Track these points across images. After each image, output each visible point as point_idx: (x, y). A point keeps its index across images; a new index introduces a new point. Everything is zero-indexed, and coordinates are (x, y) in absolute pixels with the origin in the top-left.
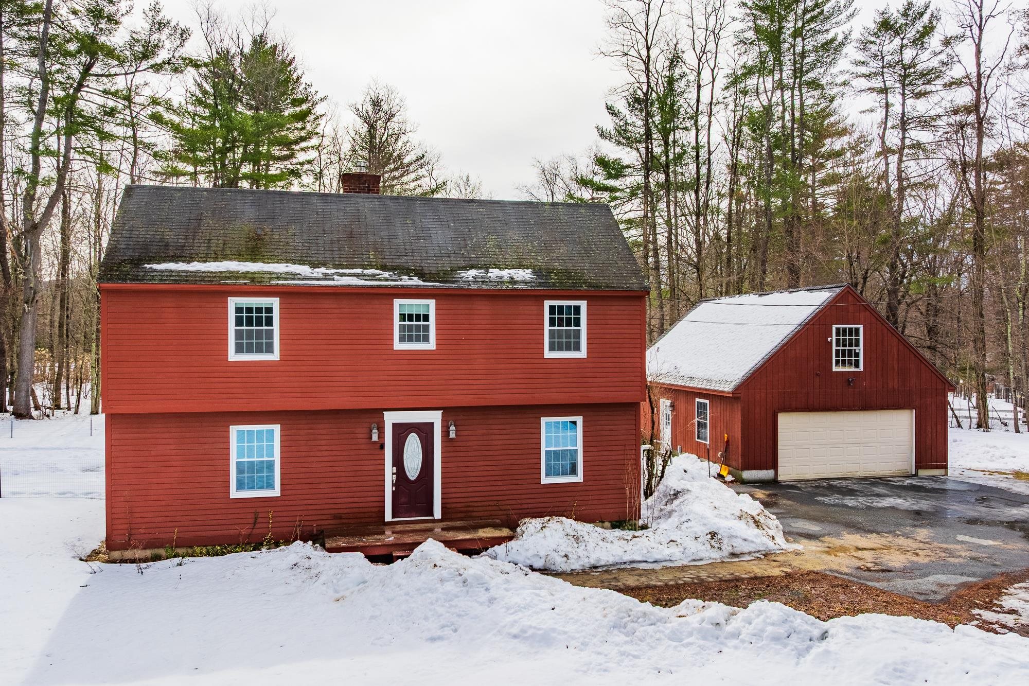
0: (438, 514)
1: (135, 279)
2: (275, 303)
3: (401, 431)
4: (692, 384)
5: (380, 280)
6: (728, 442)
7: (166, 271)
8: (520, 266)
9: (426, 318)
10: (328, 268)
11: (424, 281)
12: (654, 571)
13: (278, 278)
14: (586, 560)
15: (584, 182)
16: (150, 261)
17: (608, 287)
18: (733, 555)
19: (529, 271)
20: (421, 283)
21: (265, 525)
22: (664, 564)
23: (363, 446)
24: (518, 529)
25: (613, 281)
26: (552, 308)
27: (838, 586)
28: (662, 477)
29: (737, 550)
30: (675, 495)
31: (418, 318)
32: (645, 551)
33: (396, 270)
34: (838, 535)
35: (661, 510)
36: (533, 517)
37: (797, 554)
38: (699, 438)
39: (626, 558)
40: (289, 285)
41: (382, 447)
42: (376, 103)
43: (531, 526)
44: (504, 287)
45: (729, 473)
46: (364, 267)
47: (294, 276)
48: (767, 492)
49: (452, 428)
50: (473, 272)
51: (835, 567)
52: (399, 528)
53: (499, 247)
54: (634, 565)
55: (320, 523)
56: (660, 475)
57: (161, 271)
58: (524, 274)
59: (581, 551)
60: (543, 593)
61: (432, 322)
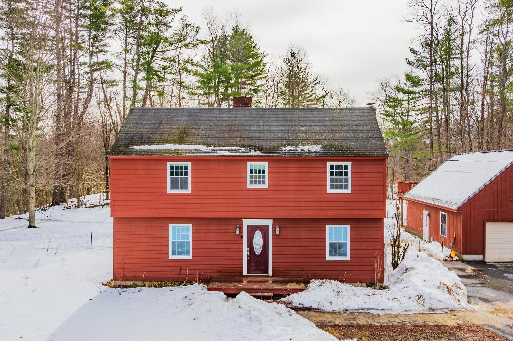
0: (270, 273)
1: (125, 154)
2: (189, 164)
3: (252, 230)
4: (438, 204)
5: (240, 152)
6: (455, 237)
7: (139, 149)
8: (316, 144)
9: (264, 172)
10: (215, 147)
11: (262, 153)
12: (379, 316)
13: (190, 152)
14: (342, 306)
15: (398, 89)
16: (133, 145)
17: (363, 154)
18: (431, 309)
19: (320, 146)
20: (261, 154)
21: (184, 273)
22: (387, 312)
23: (232, 236)
24: (308, 285)
25: (367, 152)
26: (332, 167)
27: (487, 337)
28: (403, 258)
29: (434, 307)
30: (406, 270)
31: (259, 171)
32: (377, 303)
33: (249, 147)
34: (505, 301)
35: (398, 278)
36: (318, 278)
37: (472, 311)
38: (442, 234)
39: (366, 306)
40: (194, 156)
41: (242, 237)
42: (293, 55)
43: (315, 283)
44: (304, 155)
45: (456, 255)
46: (233, 146)
47: (198, 151)
48: (474, 269)
49: (278, 229)
50: (289, 148)
51: (492, 323)
52: (250, 279)
53: (306, 133)
54: (369, 311)
55: (211, 274)
56: (401, 257)
57: (137, 150)
58: (317, 148)
59: (339, 300)
60: (289, 329)
61: (267, 174)
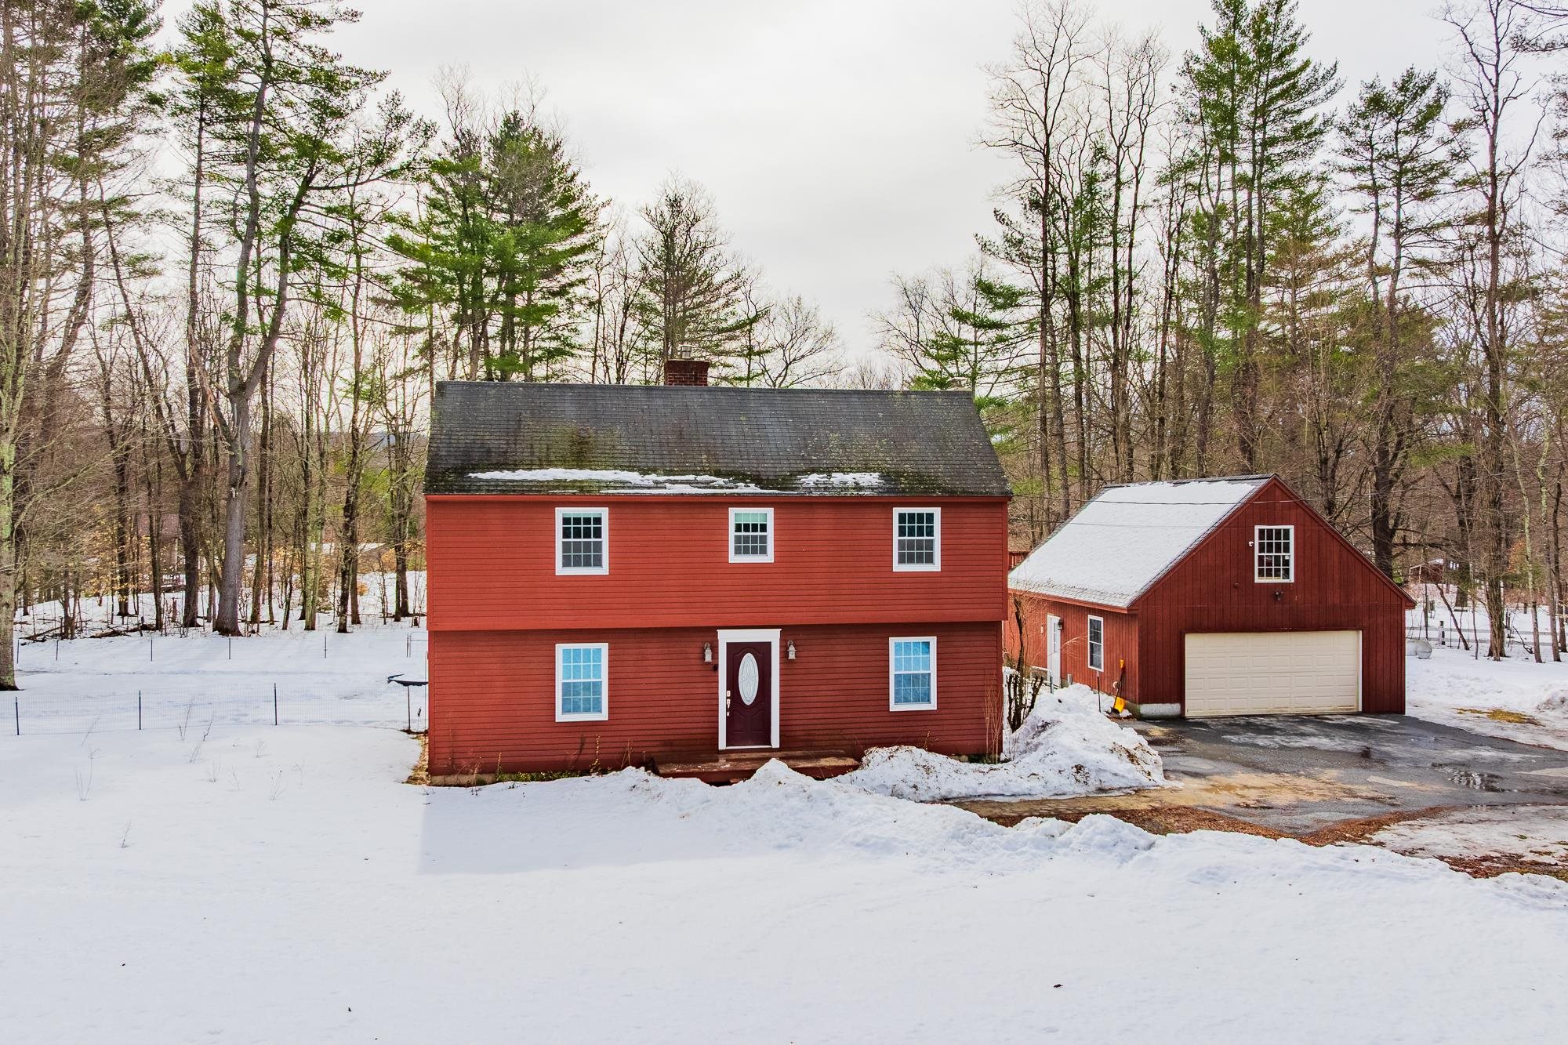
0: (775, 742)
1: (462, 490)
2: (604, 512)
3: (736, 652)
4: (1083, 597)
5: (714, 488)
6: (1124, 669)
7: (492, 480)
8: (867, 469)
9: (764, 528)
10: (658, 475)
11: (762, 488)
12: (1010, 804)
13: (607, 487)
14: (937, 791)
15: (960, 317)
16: (474, 470)
17: (964, 492)
18: (1101, 790)
19: (876, 475)
20: (759, 490)
21: (592, 751)
22: (1022, 798)
23: (695, 667)
24: (864, 759)
25: (971, 485)
26: (902, 517)
27: (1204, 820)
28: (1032, 707)
29: (1106, 786)
30: (1043, 726)
31: (755, 527)
32: (1002, 784)
33: (731, 475)
34: (1230, 774)
35: (1028, 744)
36: (881, 745)
37: (1173, 790)
38: (1092, 664)
39: (981, 790)
40: (619, 495)
41: (716, 668)
42: (675, 204)
43: (877, 756)
44: (849, 494)
45: (1125, 707)
46: (697, 473)
47: (624, 484)
48: (1166, 730)
49: (792, 648)
50: (814, 477)
51: (1209, 803)
52: (734, 756)
53: (843, 447)
54: (990, 798)
55: (649, 750)
56: (1029, 704)
57: (487, 481)
58: (870, 479)
59: (931, 782)
61: (770, 533)
